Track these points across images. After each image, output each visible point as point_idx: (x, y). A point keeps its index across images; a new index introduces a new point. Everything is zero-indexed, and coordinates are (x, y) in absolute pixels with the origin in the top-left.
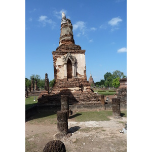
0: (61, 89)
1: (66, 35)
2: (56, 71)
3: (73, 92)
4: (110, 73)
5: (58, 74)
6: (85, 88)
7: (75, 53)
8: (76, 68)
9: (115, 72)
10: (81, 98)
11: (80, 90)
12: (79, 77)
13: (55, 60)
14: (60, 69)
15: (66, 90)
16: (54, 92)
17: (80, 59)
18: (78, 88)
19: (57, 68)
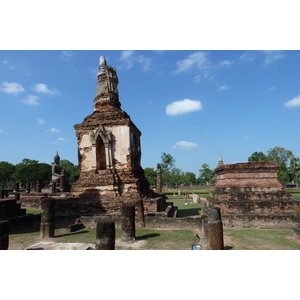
0: (85, 189)
1: (103, 95)
2: (81, 158)
3: (102, 193)
4: (261, 154)
5: (84, 162)
6: (127, 186)
7: (111, 125)
8: (113, 151)
9: (274, 151)
10: (110, 205)
11: (115, 190)
12: (118, 167)
13: (79, 139)
14: (86, 154)
15: (93, 190)
16: (75, 194)
17: (121, 135)
18: (111, 187)
19: (82, 152)
